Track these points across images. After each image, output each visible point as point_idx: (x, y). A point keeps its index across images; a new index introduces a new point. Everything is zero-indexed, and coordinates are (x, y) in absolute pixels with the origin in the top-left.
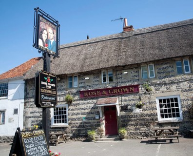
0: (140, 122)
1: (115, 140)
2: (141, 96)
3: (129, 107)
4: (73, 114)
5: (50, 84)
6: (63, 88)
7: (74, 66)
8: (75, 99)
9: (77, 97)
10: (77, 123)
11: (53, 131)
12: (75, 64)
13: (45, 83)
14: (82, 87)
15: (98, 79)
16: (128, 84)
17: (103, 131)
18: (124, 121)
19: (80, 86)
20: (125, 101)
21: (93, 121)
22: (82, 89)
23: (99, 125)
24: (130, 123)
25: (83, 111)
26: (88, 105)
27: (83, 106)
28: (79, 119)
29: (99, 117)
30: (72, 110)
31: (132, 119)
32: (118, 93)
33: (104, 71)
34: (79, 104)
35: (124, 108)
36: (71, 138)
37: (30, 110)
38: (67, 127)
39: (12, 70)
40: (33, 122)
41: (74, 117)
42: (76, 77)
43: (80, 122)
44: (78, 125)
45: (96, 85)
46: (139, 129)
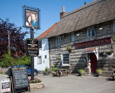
0: (112, 65)
1: (94, 76)
2: (113, 45)
3: (104, 54)
4: (72, 58)
5: (33, 45)
6: (66, 42)
7: (72, 27)
8: (73, 49)
9: (74, 48)
10: (75, 64)
11: (63, 68)
12: (72, 26)
13: (30, 45)
14: (76, 41)
15: (85, 35)
16: (103, 37)
17: (89, 70)
18: (102, 63)
19: (75, 40)
20: (102, 49)
21: (83, 63)
22: (77, 42)
23: (86, 66)
24: (105, 65)
25: (78, 56)
26: (80, 53)
27: (77, 53)
28: (75, 61)
29: (86, 61)
30: (72, 56)
31: (107, 62)
32: (97, 44)
33: (89, 29)
34: (75, 52)
35: (101, 55)
36: (72, 74)
37: (52, 56)
38: (69, 67)
39: (45, 32)
40: (53, 63)
41: (73, 60)
42: (73, 34)
43: (76, 63)
44: (75, 65)
45: (84, 39)
46: (111, 70)
